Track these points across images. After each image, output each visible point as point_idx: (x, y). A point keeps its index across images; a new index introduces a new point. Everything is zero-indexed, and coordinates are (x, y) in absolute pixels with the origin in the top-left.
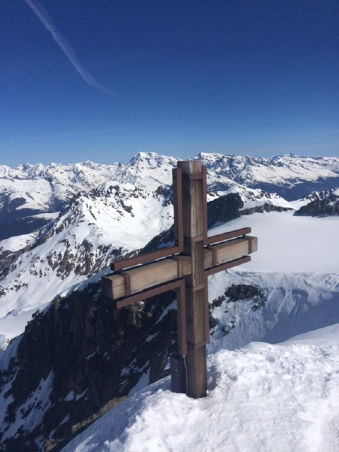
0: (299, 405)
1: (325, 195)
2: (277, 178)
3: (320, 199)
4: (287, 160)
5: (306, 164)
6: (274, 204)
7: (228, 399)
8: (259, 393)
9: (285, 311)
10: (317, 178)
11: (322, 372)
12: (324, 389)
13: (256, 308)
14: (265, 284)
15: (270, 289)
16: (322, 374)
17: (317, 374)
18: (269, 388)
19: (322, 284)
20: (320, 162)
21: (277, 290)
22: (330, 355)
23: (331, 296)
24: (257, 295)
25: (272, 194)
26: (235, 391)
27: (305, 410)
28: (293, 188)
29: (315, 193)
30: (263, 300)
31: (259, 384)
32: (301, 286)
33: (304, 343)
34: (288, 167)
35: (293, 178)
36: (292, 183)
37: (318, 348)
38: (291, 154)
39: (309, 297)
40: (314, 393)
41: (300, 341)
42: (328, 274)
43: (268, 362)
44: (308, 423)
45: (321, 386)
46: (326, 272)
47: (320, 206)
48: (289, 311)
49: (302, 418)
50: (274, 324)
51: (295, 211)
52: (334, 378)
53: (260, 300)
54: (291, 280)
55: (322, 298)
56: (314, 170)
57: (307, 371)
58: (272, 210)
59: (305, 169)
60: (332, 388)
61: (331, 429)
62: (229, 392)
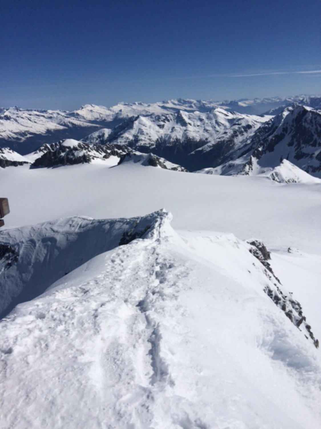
0: (77, 350)
1: (56, 147)
2: (6, 132)
3: (52, 151)
4: (14, 114)
5: (33, 118)
6: (9, 159)
7: (8, 375)
8: (38, 356)
9: (38, 261)
10: (46, 131)
11: (90, 311)
12: (95, 326)
13: (9, 265)
14: (14, 240)
15: (20, 244)
16: (89, 312)
17: (85, 314)
18: (47, 345)
19: (67, 228)
20: (46, 115)
21: (28, 243)
22: (90, 291)
23: (77, 236)
24: (9, 252)
25: (5, 149)
26: (13, 364)
27: (84, 352)
28: (25, 142)
29: (46, 145)
30: (15, 255)
31: (35, 346)
32: (49, 234)
33: (64, 288)
34: (16, 121)
35: (23, 131)
36: (23, 136)
37: (78, 288)
38: (16, 107)
39: (58, 242)
40: (88, 333)
41: (61, 287)
42: (71, 219)
43: (39, 320)
44: (89, 364)
45: (92, 323)
46: (68, 217)
47: (53, 158)
48: (42, 259)
49: (83, 361)
50: (30, 275)
51: (30, 164)
52: (101, 313)
53: (12, 256)
54: (39, 230)
55: (69, 240)
56: (41, 122)
57: (77, 314)
58: (8, 166)
59: (32, 122)
60: (101, 322)
61: (108, 360)
62: (7, 367)
